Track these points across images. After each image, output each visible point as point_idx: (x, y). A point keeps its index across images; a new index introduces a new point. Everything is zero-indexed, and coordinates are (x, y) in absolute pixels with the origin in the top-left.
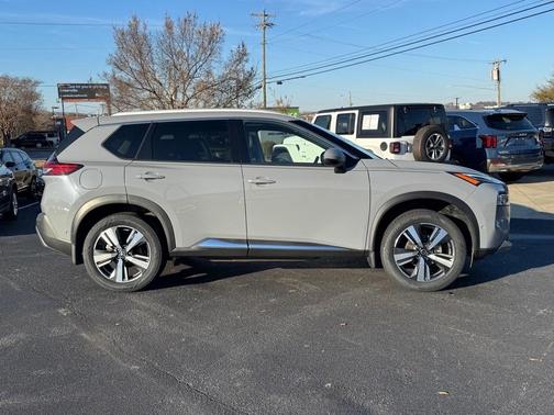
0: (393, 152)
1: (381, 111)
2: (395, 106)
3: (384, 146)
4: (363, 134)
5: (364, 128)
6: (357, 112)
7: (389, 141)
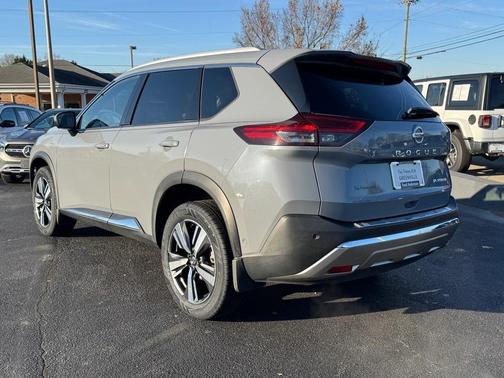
0: (482, 126)
1: (472, 80)
2: (488, 74)
3: (472, 119)
4: (453, 106)
5: (453, 99)
6: (448, 81)
7: (479, 113)
